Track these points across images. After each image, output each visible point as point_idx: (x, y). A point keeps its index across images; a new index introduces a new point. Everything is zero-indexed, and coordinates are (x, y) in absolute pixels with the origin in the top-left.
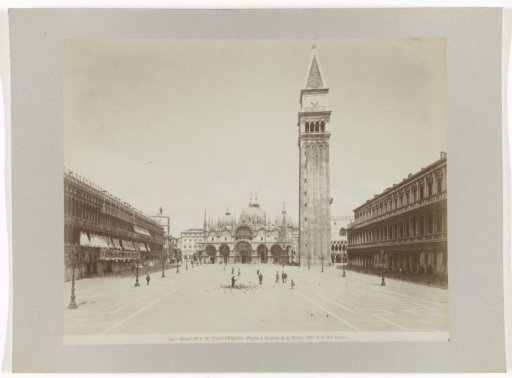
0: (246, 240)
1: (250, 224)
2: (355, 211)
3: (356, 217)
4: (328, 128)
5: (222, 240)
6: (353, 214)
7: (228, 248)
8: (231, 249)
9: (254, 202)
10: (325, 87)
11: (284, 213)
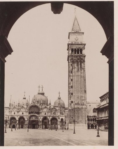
0: (35, 114)
1: (38, 105)
2: (101, 98)
3: (102, 101)
4: (84, 52)
5: (20, 114)
6: (100, 99)
7: (24, 119)
8: (26, 119)
9: (41, 92)
10: (82, 32)
11: (59, 98)
